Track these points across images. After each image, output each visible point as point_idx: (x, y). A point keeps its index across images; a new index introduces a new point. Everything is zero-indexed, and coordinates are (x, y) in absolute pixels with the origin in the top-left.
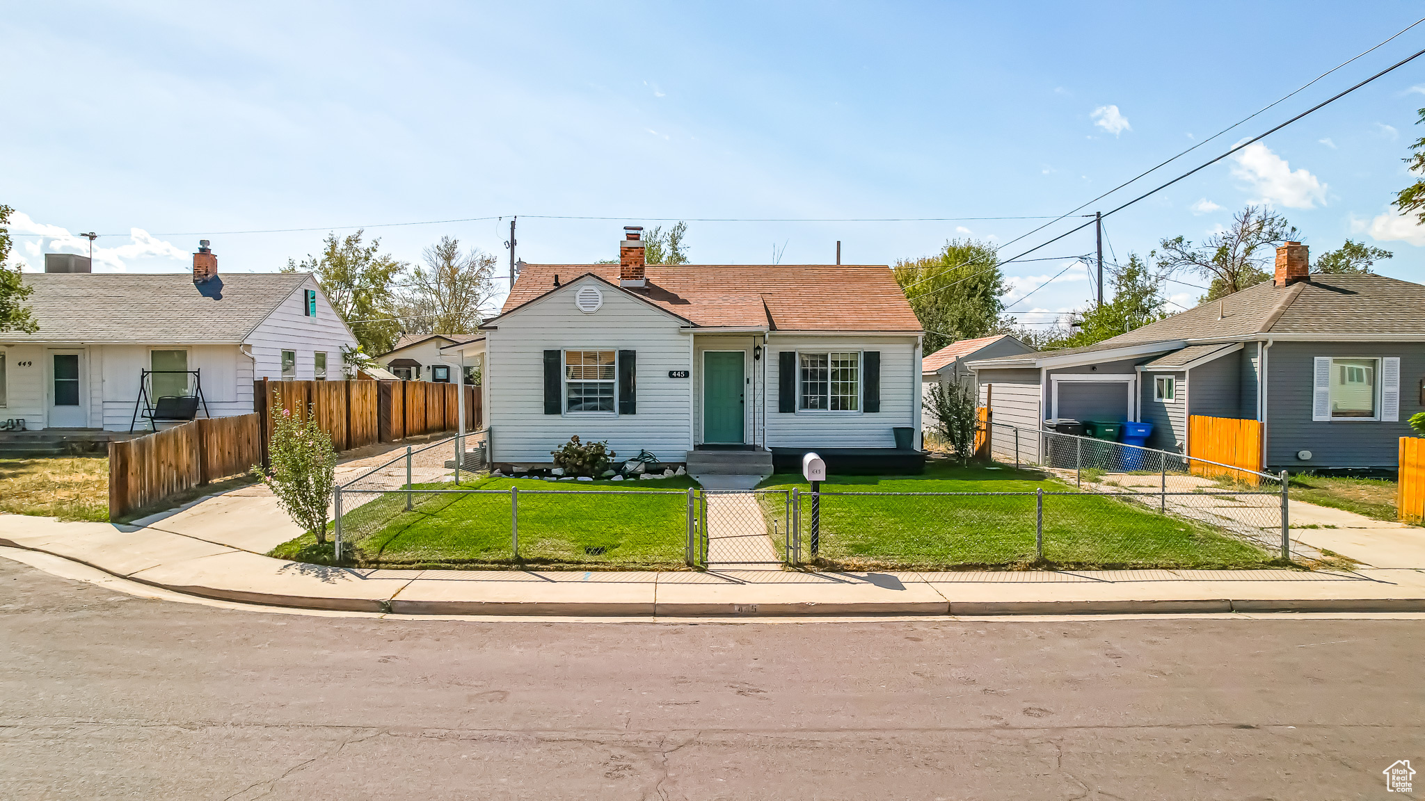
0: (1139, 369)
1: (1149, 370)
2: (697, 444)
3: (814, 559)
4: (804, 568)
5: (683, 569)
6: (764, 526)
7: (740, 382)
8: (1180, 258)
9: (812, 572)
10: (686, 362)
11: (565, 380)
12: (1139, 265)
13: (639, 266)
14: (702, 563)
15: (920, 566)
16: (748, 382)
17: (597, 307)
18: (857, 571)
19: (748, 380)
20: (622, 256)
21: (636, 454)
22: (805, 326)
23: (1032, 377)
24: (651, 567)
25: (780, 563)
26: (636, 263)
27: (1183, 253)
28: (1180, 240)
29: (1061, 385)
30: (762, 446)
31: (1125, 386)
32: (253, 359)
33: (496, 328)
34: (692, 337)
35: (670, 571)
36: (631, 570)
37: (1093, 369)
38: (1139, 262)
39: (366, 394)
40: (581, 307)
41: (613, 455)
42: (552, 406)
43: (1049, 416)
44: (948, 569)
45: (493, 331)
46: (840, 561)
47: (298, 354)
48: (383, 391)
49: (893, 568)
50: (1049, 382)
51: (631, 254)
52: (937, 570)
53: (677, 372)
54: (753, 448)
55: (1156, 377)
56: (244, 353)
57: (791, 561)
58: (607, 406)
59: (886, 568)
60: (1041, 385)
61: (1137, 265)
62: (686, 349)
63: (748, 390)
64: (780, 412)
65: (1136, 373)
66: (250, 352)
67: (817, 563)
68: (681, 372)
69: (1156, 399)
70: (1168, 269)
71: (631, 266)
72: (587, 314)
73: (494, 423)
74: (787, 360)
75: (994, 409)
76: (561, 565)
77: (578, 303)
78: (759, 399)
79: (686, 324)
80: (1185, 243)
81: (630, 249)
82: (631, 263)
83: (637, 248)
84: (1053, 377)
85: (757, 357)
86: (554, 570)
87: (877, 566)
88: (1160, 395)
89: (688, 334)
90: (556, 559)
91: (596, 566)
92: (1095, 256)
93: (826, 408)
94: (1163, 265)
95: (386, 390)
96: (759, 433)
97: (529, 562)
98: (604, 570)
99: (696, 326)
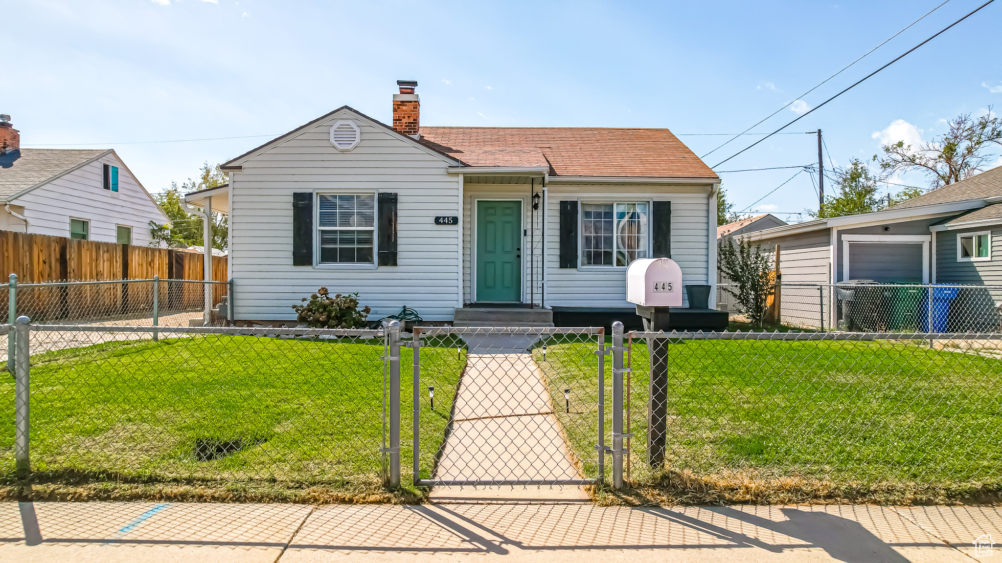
0: (935, 229)
1: (950, 229)
2: (468, 302)
3: (659, 474)
4: (638, 495)
5: (372, 498)
6: (545, 396)
7: (517, 233)
8: (900, 160)
9: (657, 506)
10: (454, 206)
11: (317, 227)
12: (862, 168)
13: (412, 120)
14: (417, 483)
15: (890, 491)
16: (525, 235)
17: (354, 144)
18: (754, 503)
19: (525, 231)
20: (395, 110)
21: (397, 311)
22: (587, 172)
23: (823, 239)
24: (303, 493)
25: (585, 483)
26: (409, 117)
27: (903, 155)
28: (900, 144)
29: (853, 246)
30: (541, 305)
31: (919, 247)
32: (25, 221)
33: (240, 168)
34: (461, 178)
35: (343, 501)
36: (259, 499)
37: (886, 229)
38: (861, 166)
39: (153, 260)
40: (336, 144)
41: (367, 310)
42: (302, 257)
43: (840, 278)
44: (953, 498)
45: (237, 172)
46: (713, 478)
47: (92, 224)
48: (176, 261)
49: (830, 497)
50: (840, 243)
51: (404, 108)
52: (929, 503)
53: (444, 218)
54: (531, 306)
55: (959, 236)
56: (10, 213)
57: (609, 479)
58: (364, 256)
59: (814, 496)
60: (832, 247)
61: (859, 168)
62: (454, 192)
63: (525, 243)
64: (562, 267)
65: (931, 234)
66: (22, 214)
67: (665, 483)
68: (448, 217)
69: (960, 258)
70: (889, 170)
71: (404, 121)
72: (343, 152)
73: (235, 275)
74: (568, 211)
75: (782, 271)
76: (110, 485)
77: (332, 140)
78: (538, 252)
79: (454, 163)
80: (905, 146)
81: (403, 103)
82: (404, 117)
83: (411, 102)
84: (845, 238)
85: (535, 207)
86: (89, 498)
87: (796, 490)
88: (966, 254)
89: (457, 174)
90: (103, 472)
91: (188, 487)
92: (818, 166)
93: (611, 263)
94: (885, 166)
95: (180, 261)
96: (537, 291)
97: (43, 478)
98: (201, 498)
99: (466, 165)
